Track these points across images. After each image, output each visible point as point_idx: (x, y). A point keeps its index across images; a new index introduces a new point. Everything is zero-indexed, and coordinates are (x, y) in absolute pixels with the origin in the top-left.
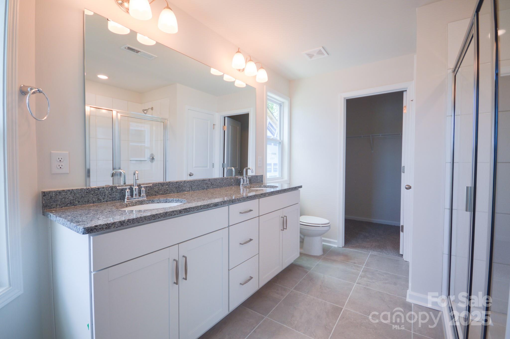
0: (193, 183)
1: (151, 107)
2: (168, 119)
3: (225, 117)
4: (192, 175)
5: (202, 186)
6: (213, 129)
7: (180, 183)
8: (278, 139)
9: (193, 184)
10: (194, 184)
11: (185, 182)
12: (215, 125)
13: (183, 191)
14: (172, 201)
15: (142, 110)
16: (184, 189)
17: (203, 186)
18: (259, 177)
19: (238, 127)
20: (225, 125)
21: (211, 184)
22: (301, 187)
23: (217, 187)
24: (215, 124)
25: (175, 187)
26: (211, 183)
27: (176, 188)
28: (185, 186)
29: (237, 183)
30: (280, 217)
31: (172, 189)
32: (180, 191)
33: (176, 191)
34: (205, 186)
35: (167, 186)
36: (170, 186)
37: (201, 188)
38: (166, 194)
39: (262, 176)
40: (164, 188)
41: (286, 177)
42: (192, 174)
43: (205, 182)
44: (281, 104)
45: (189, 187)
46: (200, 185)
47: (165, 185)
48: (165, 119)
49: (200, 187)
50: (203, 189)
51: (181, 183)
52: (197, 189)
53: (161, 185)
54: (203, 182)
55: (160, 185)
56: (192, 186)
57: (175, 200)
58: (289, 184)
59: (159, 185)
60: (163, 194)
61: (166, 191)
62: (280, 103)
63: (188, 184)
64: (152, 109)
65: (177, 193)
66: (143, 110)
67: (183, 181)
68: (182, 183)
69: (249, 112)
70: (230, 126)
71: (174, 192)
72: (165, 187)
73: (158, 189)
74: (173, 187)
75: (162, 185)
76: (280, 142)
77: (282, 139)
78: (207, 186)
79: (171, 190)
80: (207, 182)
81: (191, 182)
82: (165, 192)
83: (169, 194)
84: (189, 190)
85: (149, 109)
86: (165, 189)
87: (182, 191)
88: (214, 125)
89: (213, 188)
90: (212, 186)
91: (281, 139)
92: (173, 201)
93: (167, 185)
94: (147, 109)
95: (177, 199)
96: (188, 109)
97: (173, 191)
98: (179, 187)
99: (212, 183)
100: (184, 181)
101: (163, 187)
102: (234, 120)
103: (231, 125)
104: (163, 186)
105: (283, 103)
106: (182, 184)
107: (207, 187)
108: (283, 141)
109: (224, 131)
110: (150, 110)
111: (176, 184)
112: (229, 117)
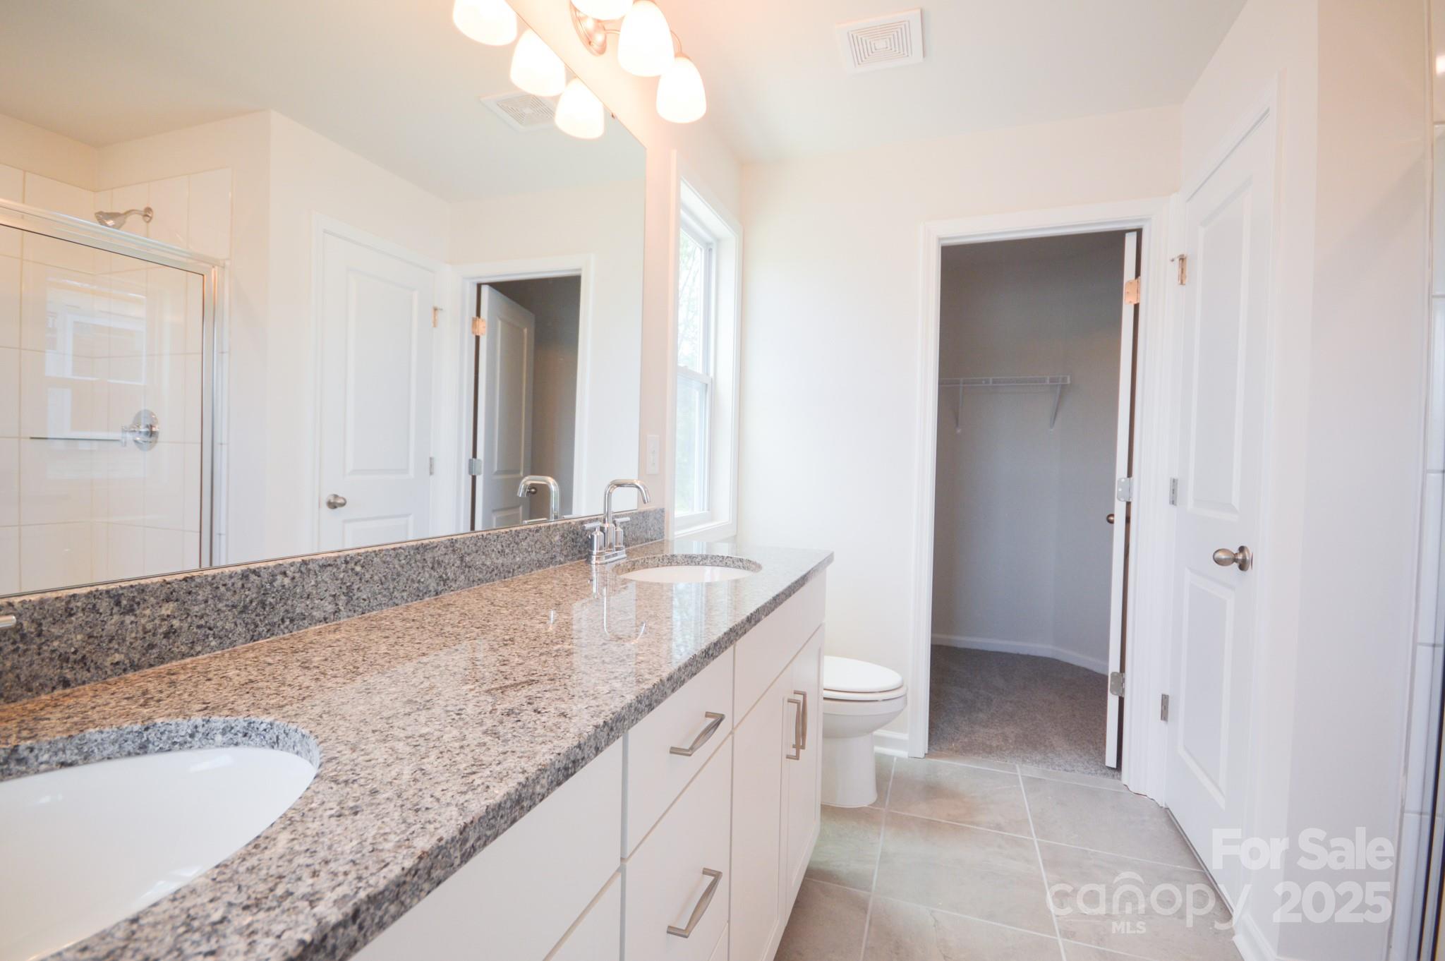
0: (358, 569)
1: (142, 208)
2: (228, 263)
3: (479, 286)
4: (343, 505)
5: (413, 581)
6: (432, 325)
7: (273, 575)
8: (699, 369)
9: (357, 574)
10: (368, 576)
11: (311, 566)
12: (441, 310)
13: (292, 620)
14: (192, 736)
15: (94, 215)
16: (298, 610)
17: (419, 582)
18: (651, 519)
19: (525, 331)
20: (478, 314)
21: (458, 563)
22: (829, 559)
23: (489, 575)
24: (439, 306)
25: (234, 606)
26: (462, 559)
27: (245, 609)
28: (309, 589)
29: (576, 551)
30: (786, 700)
31: (212, 623)
32: (273, 624)
33: (240, 629)
34: (430, 576)
35: (167, 609)
36: (196, 603)
37: (405, 594)
38: (161, 660)
39: (660, 515)
40: (143, 621)
41: (725, 515)
42: (340, 501)
43: (428, 556)
44: (711, 244)
45: (334, 596)
46: (399, 575)
47: (153, 600)
48: (214, 263)
49: (401, 587)
50: (419, 595)
51: (279, 577)
52: (384, 600)
53: (118, 603)
54: (418, 557)
55: (104, 605)
56: (355, 587)
57: (224, 733)
58: (735, 537)
59: (94, 609)
60: (135, 667)
61: (159, 640)
62: (709, 239)
63: (326, 576)
64: (147, 213)
65: (253, 639)
66: (101, 213)
67: (292, 565)
68: (284, 574)
69: (580, 270)
70: (499, 323)
71: (225, 640)
72: (148, 612)
73: (90, 636)
74: (220, 606)
75: (124, 602)
76: (707, 385)
77: (712, 375)
78: (441, 577)
79: (199, 627)
80: (438, 553)
81: (347, 562)
82: (152, 646)
83: (184, 656)
84: (337, 611)
85: (128, 213)
86: (149, 626)
87: (287, 622)
88: (435, 309)
89: (471, 582)
90: (463, 577)
91: (708, 374)
92: (206, 735)
93: (168, 600)
94: (122, 211)
95: (240, 723)
96: (325, 231)
97: (214, 636)
98: (263, 604)
99: (467, 559)
100: (304, 563)
101: (129, 619)
102: (514, 303)
103: (501, 319)
104: (131, 611)
105: (718, 240)
106: (287, 581)
107: (438, 584)
108: (714, 381)
109: (478, 338)
110: (135, 219)
111: (239, 584)
112: (495, 286)
